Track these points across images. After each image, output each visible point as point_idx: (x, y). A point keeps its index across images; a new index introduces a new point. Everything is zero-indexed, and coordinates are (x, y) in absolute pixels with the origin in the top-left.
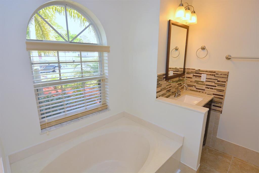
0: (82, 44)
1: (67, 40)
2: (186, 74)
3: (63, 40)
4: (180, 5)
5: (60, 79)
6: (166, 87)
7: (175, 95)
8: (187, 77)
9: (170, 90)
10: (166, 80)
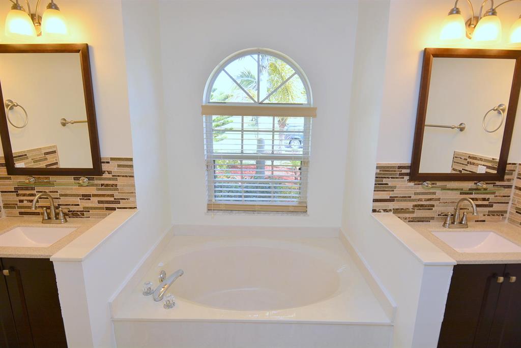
0: (272, 105)
1: (257, 101)
2: (515, 178)
3: (252, 102)
4: (451, 13)
5: (242, 152)
6: (413, 197)
7: (445, 223)
8: (517, 188)
9: (433, 206)
10: (410, 180)
